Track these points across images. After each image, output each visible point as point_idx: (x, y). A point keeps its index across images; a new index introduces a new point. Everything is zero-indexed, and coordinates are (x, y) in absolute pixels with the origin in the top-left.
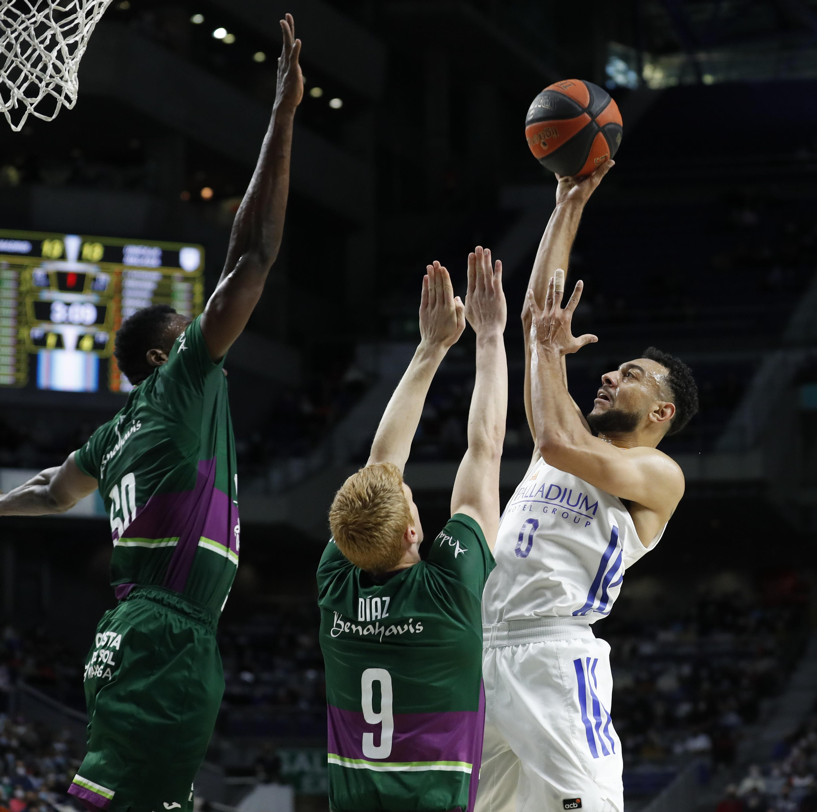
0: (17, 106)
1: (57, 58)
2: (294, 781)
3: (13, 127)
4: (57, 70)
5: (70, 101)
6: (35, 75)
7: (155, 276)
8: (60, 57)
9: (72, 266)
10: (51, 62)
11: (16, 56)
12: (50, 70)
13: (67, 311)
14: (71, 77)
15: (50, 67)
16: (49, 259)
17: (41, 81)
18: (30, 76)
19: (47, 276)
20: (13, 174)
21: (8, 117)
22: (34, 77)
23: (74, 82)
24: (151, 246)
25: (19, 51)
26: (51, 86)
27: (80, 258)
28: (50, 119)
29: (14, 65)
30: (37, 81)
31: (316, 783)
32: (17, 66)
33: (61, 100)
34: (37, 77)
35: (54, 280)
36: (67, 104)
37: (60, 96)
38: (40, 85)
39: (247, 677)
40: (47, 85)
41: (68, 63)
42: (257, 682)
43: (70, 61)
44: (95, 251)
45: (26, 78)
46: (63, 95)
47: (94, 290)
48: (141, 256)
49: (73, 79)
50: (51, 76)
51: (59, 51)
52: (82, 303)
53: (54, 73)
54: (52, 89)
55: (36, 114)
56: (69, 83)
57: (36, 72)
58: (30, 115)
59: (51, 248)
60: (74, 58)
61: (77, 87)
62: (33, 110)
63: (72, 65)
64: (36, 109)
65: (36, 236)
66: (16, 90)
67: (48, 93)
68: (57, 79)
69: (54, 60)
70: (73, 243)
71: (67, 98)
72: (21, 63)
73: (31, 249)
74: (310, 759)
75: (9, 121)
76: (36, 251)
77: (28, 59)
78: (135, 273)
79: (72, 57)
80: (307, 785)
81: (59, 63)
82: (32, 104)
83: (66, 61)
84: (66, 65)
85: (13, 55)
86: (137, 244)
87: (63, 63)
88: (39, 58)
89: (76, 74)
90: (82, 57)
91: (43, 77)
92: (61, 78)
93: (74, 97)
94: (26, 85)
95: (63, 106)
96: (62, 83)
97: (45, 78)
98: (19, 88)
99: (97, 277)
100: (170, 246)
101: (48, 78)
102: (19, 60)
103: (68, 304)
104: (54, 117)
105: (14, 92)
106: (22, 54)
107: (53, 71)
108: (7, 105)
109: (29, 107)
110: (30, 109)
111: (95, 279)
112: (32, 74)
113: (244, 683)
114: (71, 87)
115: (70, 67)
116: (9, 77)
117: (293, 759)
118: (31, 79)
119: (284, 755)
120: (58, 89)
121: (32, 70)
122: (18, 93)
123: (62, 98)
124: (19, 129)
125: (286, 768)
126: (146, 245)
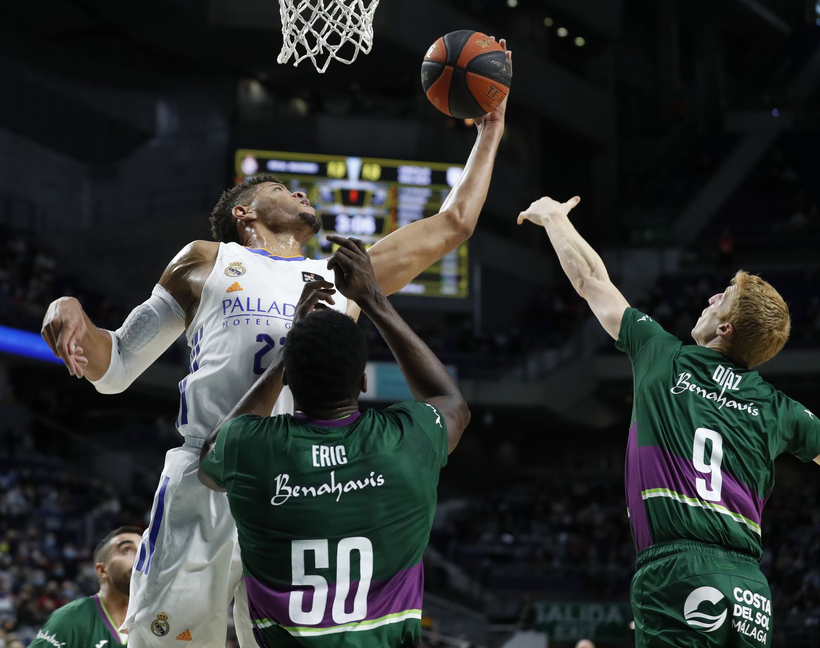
0: (322, 52)
1: (355, 11)
2: (547, 628)
3: (318, 69)
4: (355, 21)
5: (366, 47)
6: (336, 25)
7: (426, 192)
8: (357, 10)
9: (353, 184)
10: (350, 15)
11: (320, 10)
12: (349, 22)
13: (350, 223)
14: (367, 27)
15: (349, 18)
16: (334, 178)
17: (342, 30)
18: (332, 27)
19: (333, 193)
20: (300, 106)
21: (314, 61)
22: (335, 27)
23: (370, 31)
24: (422, 167)
25: (323, 5)
26: (350, 35)
27: (361, 177)
28: (349, 63)
29: (318, 17)
30: (338, 31)
31: (567, 632)
32: (320, 18)
33: (359, 46)
34: (338, 27)
35: (339, 197)
36: (364, 50)
37: (358, 43)
38: (340, 34)
39: (508, 538)
40: (347, 34)
41: (364, 15)
42: (516, 543)
43: (366, 13)
44: (374, 171)
45: (329, 28)
46: (361, 41)
47: (373, 204)
48: (413, 175)
49: (369, 28)
50: (350, 27)
51: (357, 6)
52: (364, 216)
53: (352, 24)
54: (351, 37)
55: (338, 59)
56: (366, 32)
57: (337, 23)
58: (333, 59)
59: (336, 168)
60: (369, 11)
61: (372, 35)
62: (335, 55)
63: (367, 17)
64: (337, 54)
65: (322, 158)
66: (321, 38)
67: (348, 41)
68: (355, 29)
69: (352, 12)
70: (354, 164)
71: (364, 44)
72: (324, 15)
73: (318, 169)
74: (562, 610)
75: (315, 65)
76: (322, 172)
77: (330, 12)
78: (409, 190)
79: (367, 9)
80: (559, 632)
81: (356, 15)
82: (334, 50)
83: (363, 13)
84: (362, 16)
85: (318, 9)
86: (409, 165)
87: (360, 14)
88: (340, 11)
89: (371, 24)
90: (376, 10)
91: (343, 27)
92: (359, 28)
93: (370, 44)
94: (328, 34)
95: (360, 51)
96: (360, 32)
97: (345, 28)
98: (323, 37)
99: (375, 194)
100: (439, 166)
101: (348, 28)
102: (323, 13)
103: (351, 217)
104: (353, 60)
105: (319, 41)
106: (325, 8)
107: (351, 22)
108: (314, 50)
109: (331, 52)
110: (333, 54)
111: (374, 196)
112: (334, 25)
113: (505, 544)
114: (367, 35)
115: (366, 18)
116: (314, 27)
117: (547, 610)
118: (333, 29)
119: (539, 607)
120: (356, 37)
121: (334, 21)
122: (322, 41)
123: (360, 44)
124: (323, 71)
125: (541, 618)
126: (417, 165)
